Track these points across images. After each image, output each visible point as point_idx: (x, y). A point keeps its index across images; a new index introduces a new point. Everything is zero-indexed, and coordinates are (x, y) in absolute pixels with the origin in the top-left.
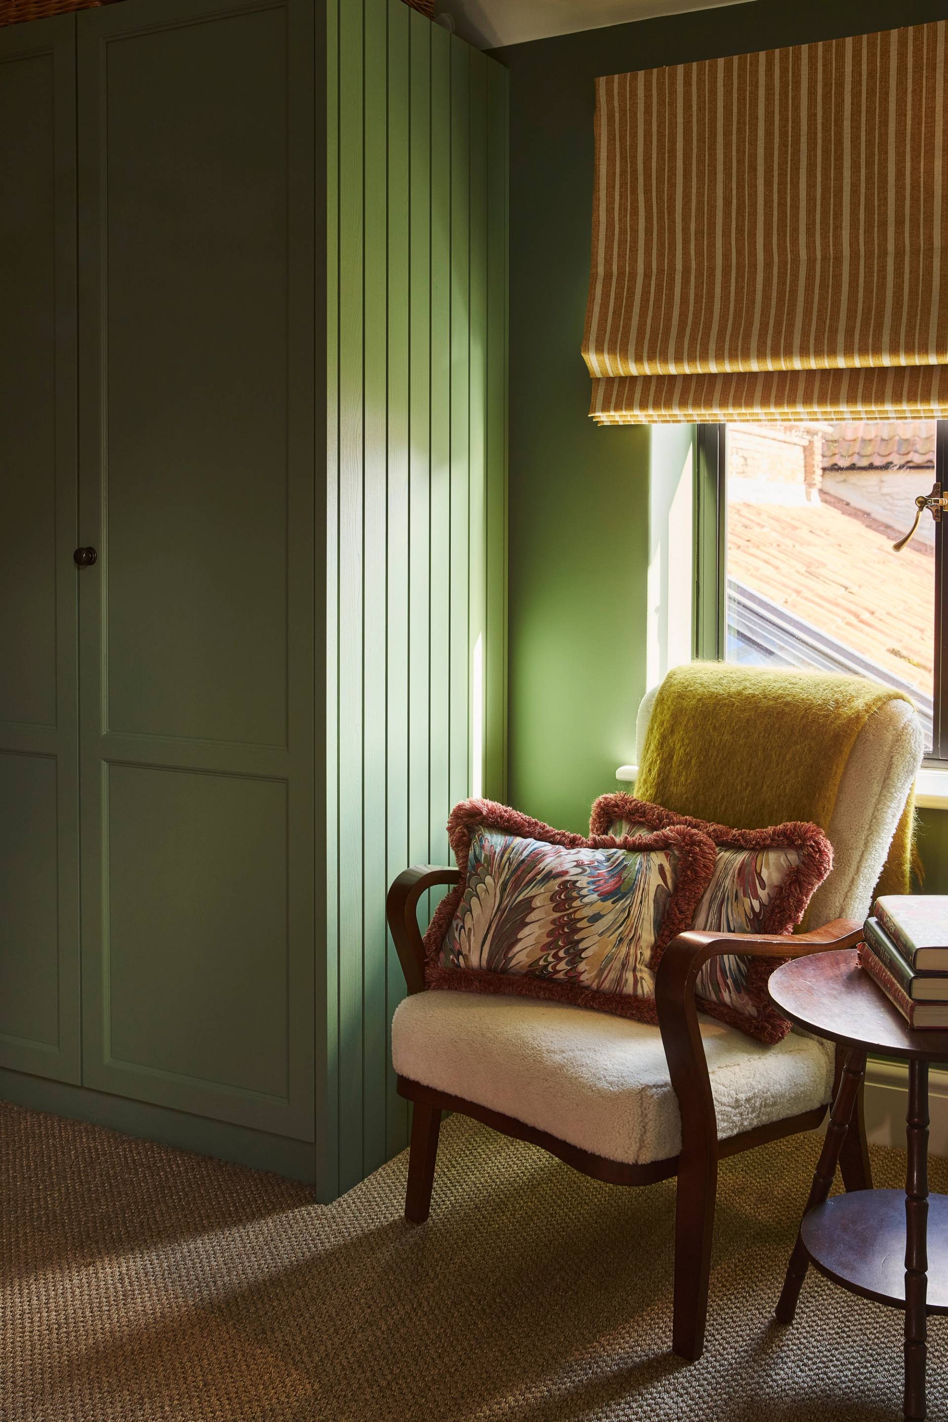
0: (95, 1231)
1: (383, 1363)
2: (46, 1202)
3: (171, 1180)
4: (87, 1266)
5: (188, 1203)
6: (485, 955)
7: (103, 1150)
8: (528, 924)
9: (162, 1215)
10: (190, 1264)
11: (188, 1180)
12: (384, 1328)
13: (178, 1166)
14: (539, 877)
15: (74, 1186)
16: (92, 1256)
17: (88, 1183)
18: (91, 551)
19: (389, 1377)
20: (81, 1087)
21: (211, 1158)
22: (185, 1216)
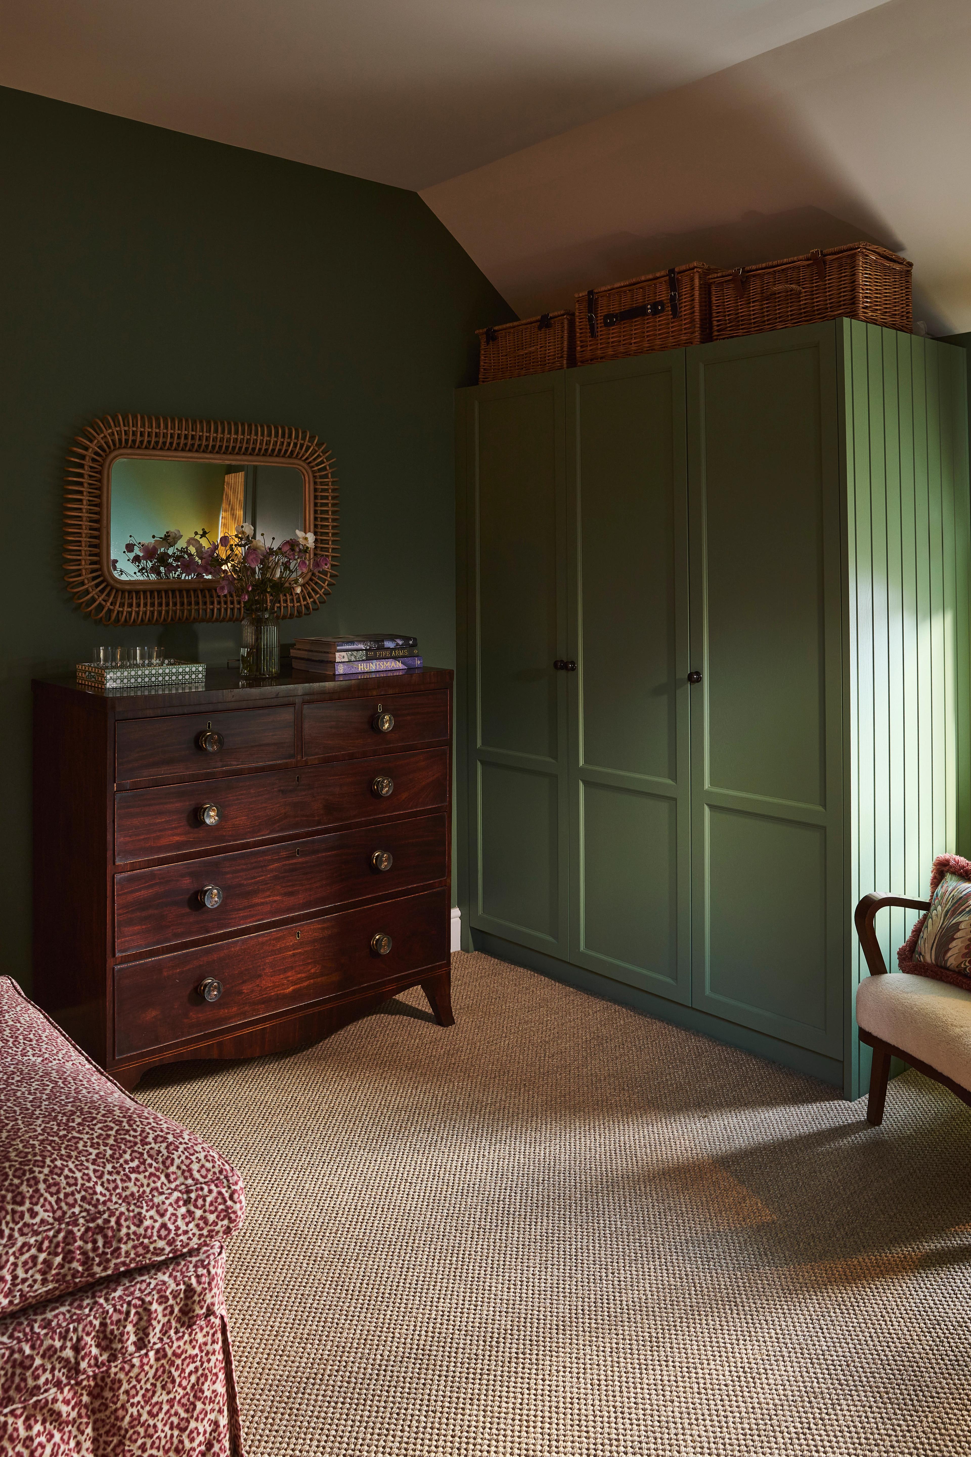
0: (706, 1097)
1: (891, 1202)
2: (675, 1076)
3: (750, 1073)
4: (704, 1117)
5: (762, 1088)
6: (933, 957)
7: (706, 1048)
8: (955, 939)
9: (746, 1094)
10: (766, 1126)
11: (761, 1074)
12: (891, 1182)
13: (753, 1065)
14: (968, 909)
15: (690, 1069)
16: (706, 1112)
17: (699, 1068)
18: (698, 673)
19: (895, 1211)
20: (692, 1008)
21: (774, 1062)
22: (761, 1096)
